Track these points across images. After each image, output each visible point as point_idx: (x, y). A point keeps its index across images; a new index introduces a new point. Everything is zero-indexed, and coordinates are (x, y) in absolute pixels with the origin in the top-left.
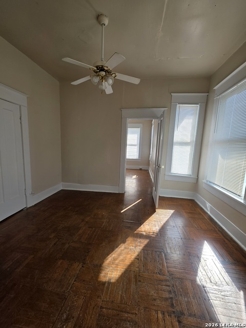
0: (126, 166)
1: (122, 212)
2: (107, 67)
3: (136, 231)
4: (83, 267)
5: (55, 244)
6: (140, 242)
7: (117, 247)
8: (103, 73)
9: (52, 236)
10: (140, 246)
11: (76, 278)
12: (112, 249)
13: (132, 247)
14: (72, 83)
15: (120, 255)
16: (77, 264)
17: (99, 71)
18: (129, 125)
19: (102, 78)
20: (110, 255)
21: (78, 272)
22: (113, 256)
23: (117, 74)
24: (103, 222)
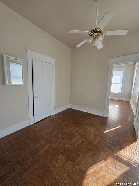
0: (110, 98)
1: (105, 132)
2: (99, 28)
3: (116, 153)
4: (73, 167)
5: (60, 142)
6: (120, 166)
7: (99, 162)
8: (96, 34)
9: (60, 136)
10: (119, 170)
11: (68, 174)
12: (95, 162)
13: (111, 168)
14: (76, 47)
15: (100, 170)
16: (70, 162)
17: (93, 34)
18: (114, 69)
19: (95, 37)
20: (93, 166)
21: (69, 170)
22: (95, 168)
23: (107, 32)
24: (90, 137)
